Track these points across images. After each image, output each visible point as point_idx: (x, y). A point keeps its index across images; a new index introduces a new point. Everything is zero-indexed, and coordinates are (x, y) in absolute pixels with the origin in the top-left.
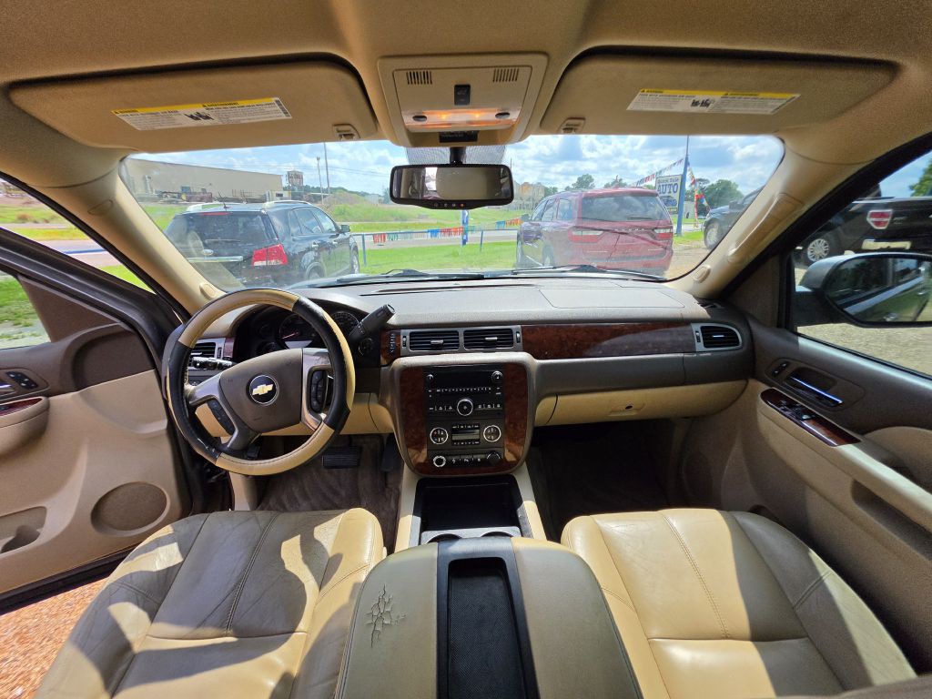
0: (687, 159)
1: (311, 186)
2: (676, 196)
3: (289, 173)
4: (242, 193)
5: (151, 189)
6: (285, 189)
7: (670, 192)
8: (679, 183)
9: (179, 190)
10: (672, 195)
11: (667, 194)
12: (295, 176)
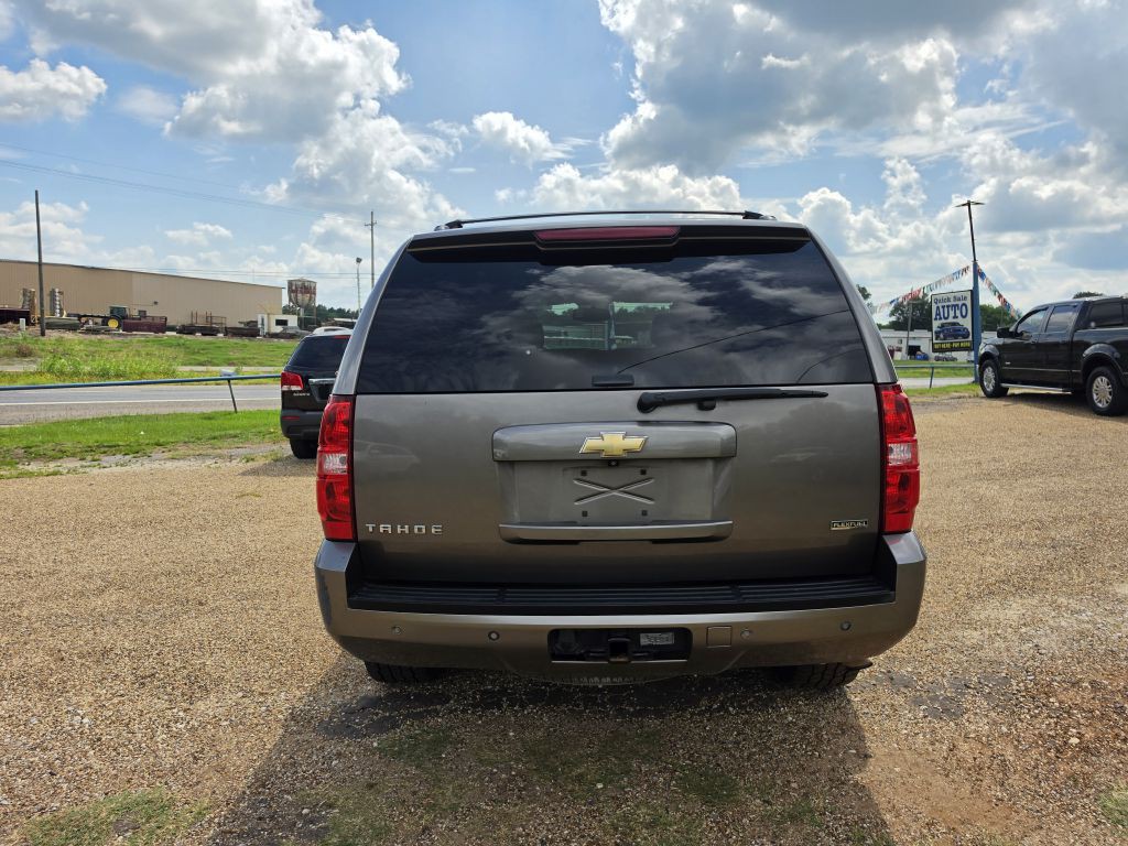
0: (975, 265)
1: (328, 307)
2: (967, 323)
3: (290, 283)
4: (209, 318)
5: (61, 310)
6: (286, 311)
7: (955, 317)
8: (968, 303)
9: (108, 314)
10: (960, 320)
11: (951, 320)
12: (300, 289)
